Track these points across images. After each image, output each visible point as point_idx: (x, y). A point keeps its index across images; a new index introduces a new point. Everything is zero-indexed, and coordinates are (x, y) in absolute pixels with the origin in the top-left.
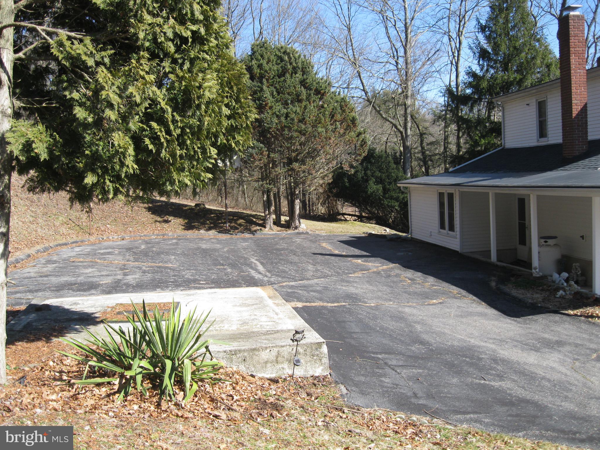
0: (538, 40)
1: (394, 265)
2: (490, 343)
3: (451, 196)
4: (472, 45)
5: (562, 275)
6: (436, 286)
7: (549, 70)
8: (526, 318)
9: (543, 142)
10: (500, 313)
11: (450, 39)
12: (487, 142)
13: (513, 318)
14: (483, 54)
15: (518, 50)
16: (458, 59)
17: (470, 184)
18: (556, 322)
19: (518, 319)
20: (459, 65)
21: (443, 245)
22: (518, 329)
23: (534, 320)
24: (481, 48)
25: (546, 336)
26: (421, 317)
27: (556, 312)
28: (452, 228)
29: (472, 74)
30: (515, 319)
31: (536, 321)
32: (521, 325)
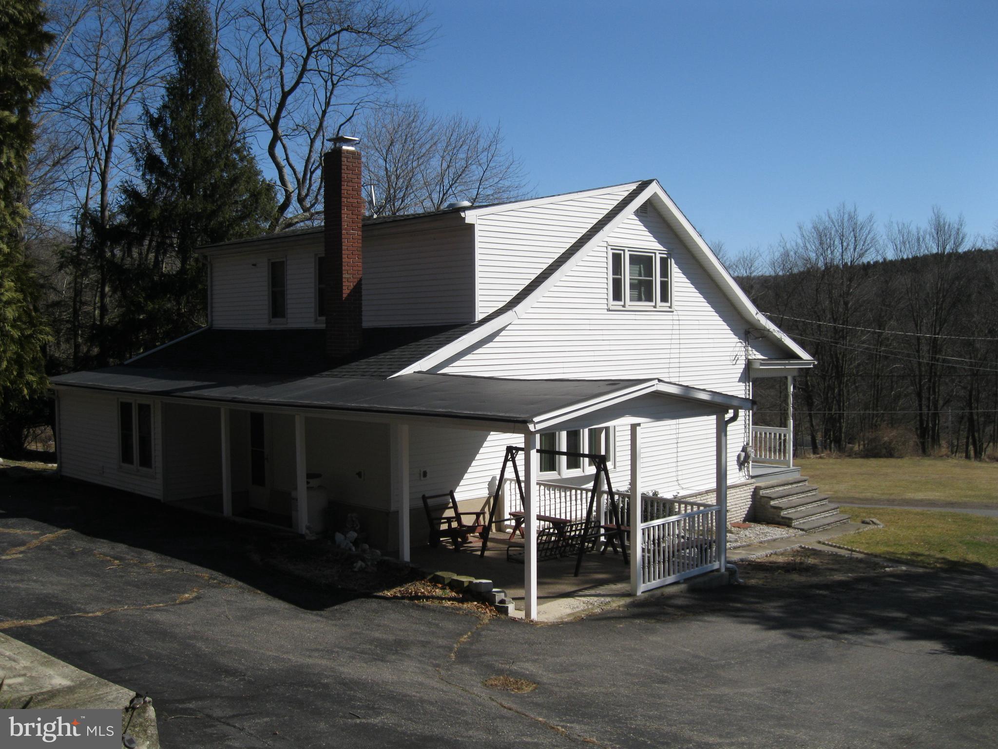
0: (238, 151)
1: (64, 531)
2: (316, 657)
3: (144, 410)
4: (135, 146)
5: (348, 535)
6: (167, 567)
7: (257, 202)
8: (331, 609)
9: (279, 324)
10: (293, 606)
11: (92, 130)
12: (157, 307)
13: (315, 612)
14: (151, 164)
15: (209, 165)
16: (106, 166)
17: (186, 394)
18: (376, 611)
19: (322, 612)
20: (109, 176)
21: (129, 490)
22: (334, 629)
23: (345, 612)
24: (148, 154)
25: (377, 635)
26: (190, 628)
27: (368, 595)
28: (146, 460)
29: (131, 193)
30: (319, 612)
31: (347, 612)
32: (334, 622)
